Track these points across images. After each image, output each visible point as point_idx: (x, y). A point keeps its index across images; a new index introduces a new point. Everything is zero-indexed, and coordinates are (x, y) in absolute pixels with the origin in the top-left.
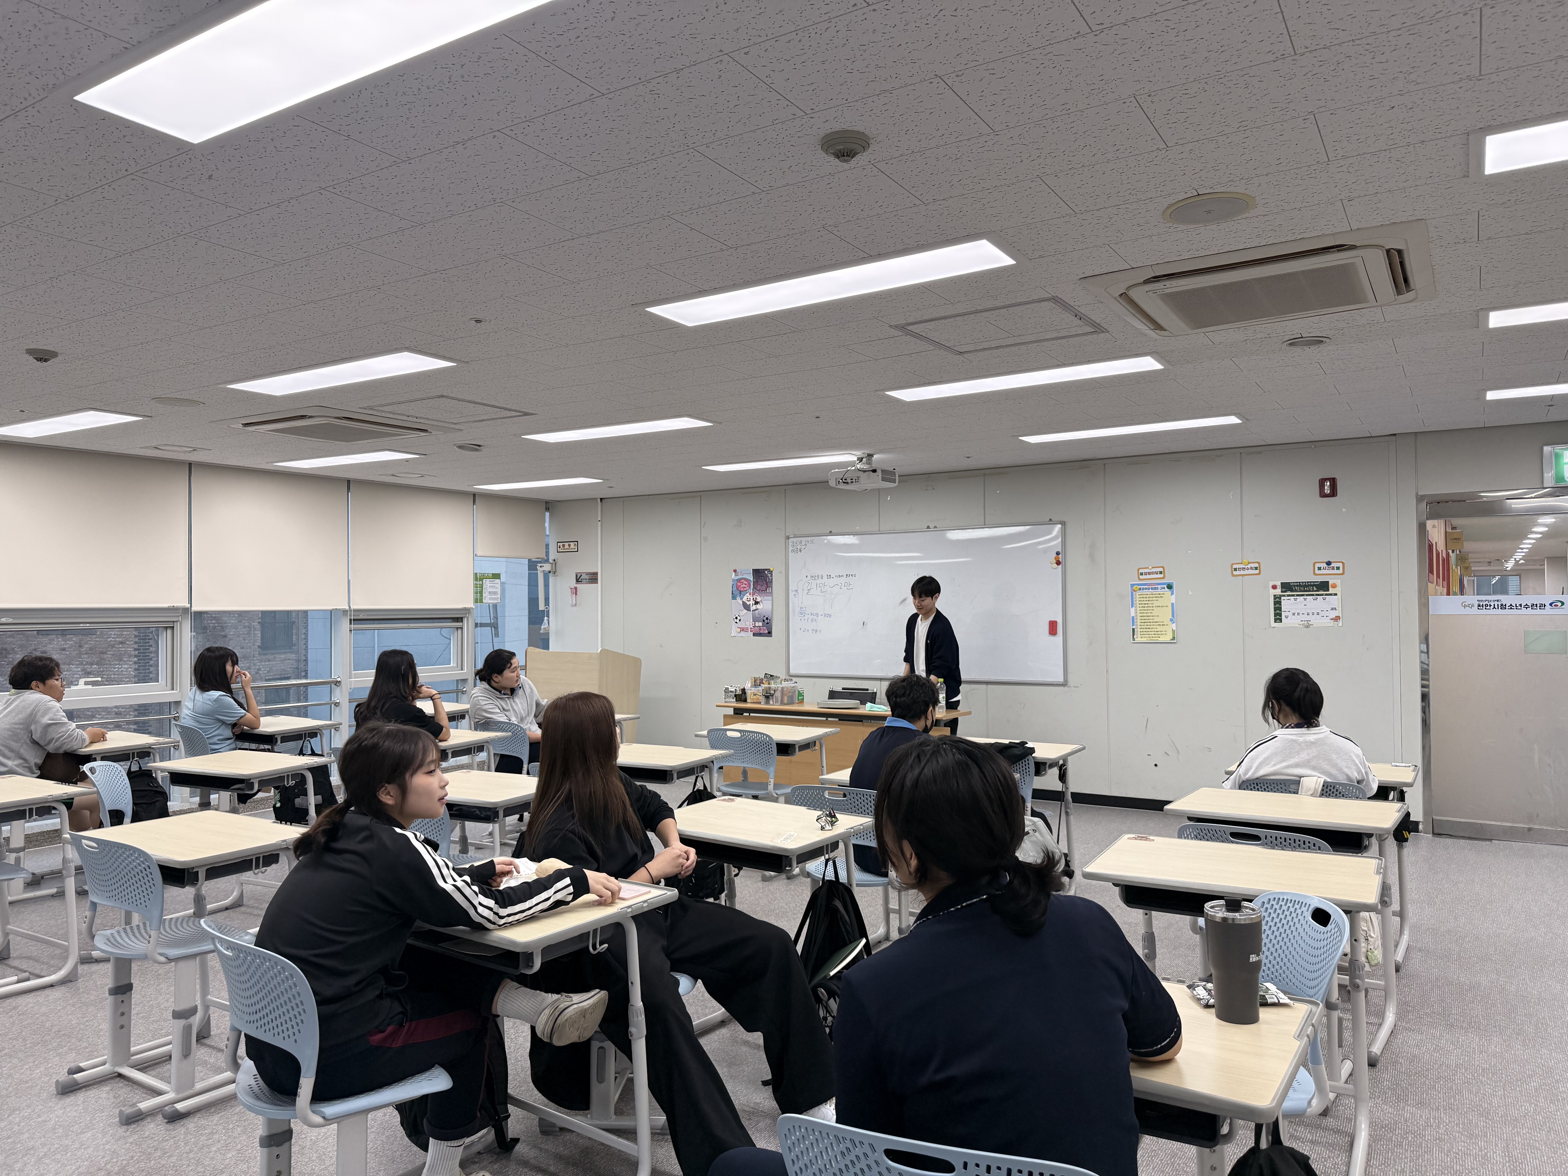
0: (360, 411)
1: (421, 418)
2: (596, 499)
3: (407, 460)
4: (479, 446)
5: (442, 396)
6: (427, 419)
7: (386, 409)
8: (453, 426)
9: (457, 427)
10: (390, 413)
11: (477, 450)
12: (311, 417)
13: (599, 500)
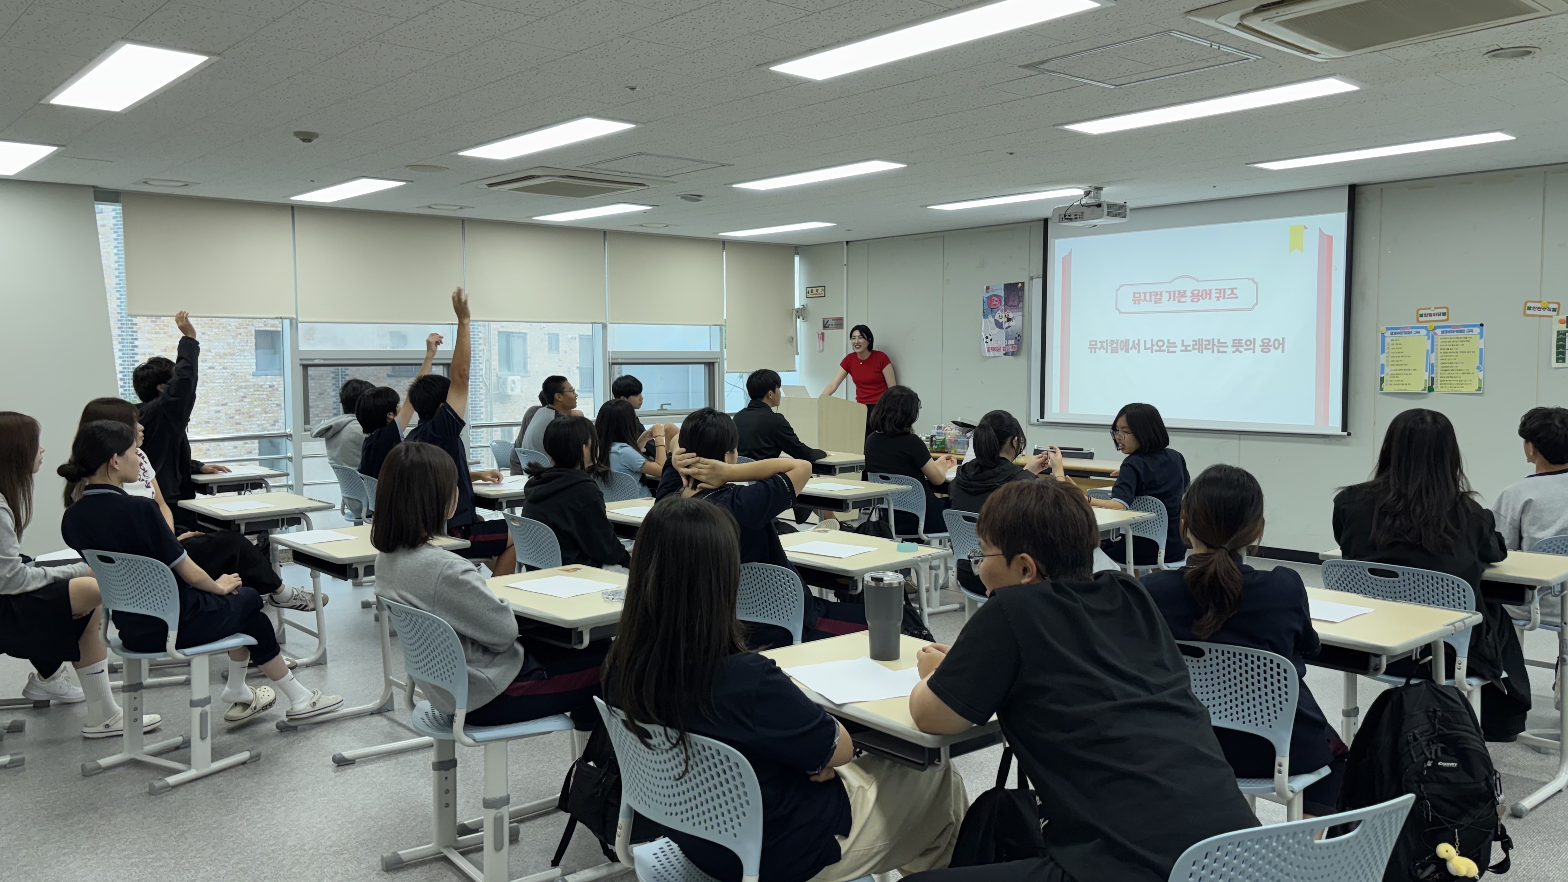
0: (579, 169)
1: (634, 173)
2: (842, 242)
3: (645, 212)
4: (700, 196)
5: (641, 154)
6: (640, 174)
7: (598, 166)
8: (666, 179)
9: (669, 179)
10: (605, 170)
11: (698, 200)
12: (539, 177)
13: (845, 243)
